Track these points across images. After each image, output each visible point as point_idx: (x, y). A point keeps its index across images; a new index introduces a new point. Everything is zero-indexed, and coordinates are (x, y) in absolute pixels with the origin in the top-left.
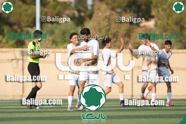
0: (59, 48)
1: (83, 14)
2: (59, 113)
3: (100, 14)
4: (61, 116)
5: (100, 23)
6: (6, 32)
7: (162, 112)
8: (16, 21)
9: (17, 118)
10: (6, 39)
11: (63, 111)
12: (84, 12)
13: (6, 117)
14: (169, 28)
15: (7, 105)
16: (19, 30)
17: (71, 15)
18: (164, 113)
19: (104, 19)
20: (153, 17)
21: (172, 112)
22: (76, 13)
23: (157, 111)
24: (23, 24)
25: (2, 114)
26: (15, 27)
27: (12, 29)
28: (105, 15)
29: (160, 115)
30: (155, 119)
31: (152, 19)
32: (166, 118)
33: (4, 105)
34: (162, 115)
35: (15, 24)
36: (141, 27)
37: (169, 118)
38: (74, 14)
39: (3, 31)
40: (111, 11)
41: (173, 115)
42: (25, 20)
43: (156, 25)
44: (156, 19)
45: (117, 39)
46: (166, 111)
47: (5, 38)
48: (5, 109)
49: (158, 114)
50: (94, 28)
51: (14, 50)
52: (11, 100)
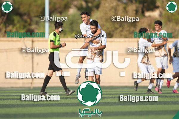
0: (67, 37)
1: (90, 5)
2: (68, 100)
3: (107, 5)
4: (69, 102)
5: (107, 13)
6: (16, 22)
7: (167, 98)
8: (26, 11)
9: (26, 104)
10: (17, 29)
11: (71, 98)
12: (92, 3)
13: (16, 103)
14: (173, 18)
15: (17, 92)
16: (29, 20)
17: (78, 5)
18: (168, 100)
19: (110, 10)
20: (157, 7)
21: (176, 98)
22: (84, 4)
23: (161, 97)
24: (32, 15)
25: (12, 101)
26: (25, 17)
27: (22, 19)
28: (112, 5)
29: (165, 101)
30: (160, 105)
31: (157, 9)
32: (171, 104)
33: (14, 92)
34: (167, 101)
35: (25, 14)
36: (146, 17)
37: (173, 104)
38: (82, 5)
39: (13, 21)
40: (117, 2)
41: (177, 101)
42: (34, 10)
43: (161, 15)
44: (160, 9)
45: (123, 28)
46: (171, 97)
47: (15, 28)
48: (15, 96)
49: (163, 100)
50: (101, 18)
51: (24, 40)
52: (21, 87)
